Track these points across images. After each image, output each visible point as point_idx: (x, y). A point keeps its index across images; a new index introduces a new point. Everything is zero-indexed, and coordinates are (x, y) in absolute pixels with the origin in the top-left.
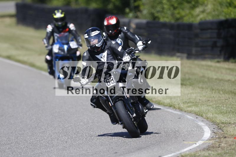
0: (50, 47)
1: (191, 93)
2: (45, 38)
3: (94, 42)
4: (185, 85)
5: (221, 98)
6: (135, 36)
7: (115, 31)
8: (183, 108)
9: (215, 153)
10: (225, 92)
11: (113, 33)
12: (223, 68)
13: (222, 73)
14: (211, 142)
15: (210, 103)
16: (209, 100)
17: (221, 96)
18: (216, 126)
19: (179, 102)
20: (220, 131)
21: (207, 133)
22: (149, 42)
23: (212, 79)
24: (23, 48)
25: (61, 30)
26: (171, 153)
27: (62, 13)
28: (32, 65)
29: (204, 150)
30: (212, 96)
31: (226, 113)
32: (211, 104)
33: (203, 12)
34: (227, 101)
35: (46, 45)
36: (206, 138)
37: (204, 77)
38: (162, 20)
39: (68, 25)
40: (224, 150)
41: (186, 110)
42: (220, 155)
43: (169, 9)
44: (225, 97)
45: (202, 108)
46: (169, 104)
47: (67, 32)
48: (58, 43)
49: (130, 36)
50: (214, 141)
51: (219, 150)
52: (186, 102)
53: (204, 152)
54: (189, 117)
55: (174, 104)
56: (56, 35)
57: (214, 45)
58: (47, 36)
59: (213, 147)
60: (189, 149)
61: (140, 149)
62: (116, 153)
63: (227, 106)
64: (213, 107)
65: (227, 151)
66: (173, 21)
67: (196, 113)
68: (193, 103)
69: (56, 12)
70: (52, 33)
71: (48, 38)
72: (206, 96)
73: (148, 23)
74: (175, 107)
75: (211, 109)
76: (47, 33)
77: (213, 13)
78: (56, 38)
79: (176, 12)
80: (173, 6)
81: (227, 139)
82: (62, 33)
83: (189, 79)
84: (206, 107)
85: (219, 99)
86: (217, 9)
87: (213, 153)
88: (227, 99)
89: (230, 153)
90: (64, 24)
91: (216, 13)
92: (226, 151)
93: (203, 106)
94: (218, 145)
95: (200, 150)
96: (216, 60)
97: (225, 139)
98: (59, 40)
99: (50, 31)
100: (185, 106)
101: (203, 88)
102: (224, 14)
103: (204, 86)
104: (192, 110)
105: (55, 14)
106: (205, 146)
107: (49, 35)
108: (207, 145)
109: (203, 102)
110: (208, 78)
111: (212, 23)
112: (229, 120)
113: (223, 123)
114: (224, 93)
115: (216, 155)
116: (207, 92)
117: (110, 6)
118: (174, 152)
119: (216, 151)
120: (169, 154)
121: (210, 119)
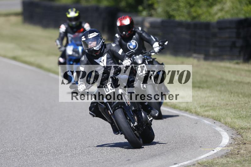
0: (63, 49)
1: (208, 97)
2: (58, 39)
3: (92, 44)
4: (202, 88)
5: (240, 102)
6: (150, 37)
7: (129, 32)
8: (200, 112)
9: (234, 160)
10: (244, 95)
11: (127, 34)
12: (243, 70)
13: (241, 75)
14: (230, 148)
15: (228, 107)
16: (228, 104)
17: (240, 100)
18: (234, 132)
19: (196, 106)
20: (239, 137)
21: (226, 139)
22: (166, 43)
23: (231, 81)
24: (30, 48)
25: (75, 30)
26: (187, 161)
27: (76, 12)
28: (40, 67)
29: (222, 157)
30: (231, 100)
31: (246, 118)
32: (230, 108)
33: (221, 10)
34: (246, 105)
35: (59, 46)
36: (225, 144)
37: (222, 79)
38: (178, 19)
39: (83, 25)
40: (243, 157)
41: (203, 114)
42: (239, 162)
43: (186, 7)
44: (244, 101)
45: (221, 112)
46: (185, 108)
47: (81, 32)
48: (72, 44)
49: (145, 37)
50: (233, 147)
51: (238, 157)
52: (203, 106)
53: (222, 160)
54: (206, 122)
55: (191, 108)
56: (70, 36)
57: (233, 45)
58: (60, 36)
59: (232, 154)
60: (206, 156)
61: (153, 156)
62: (129, 160)
63: (247, 110)
64: (232, 111)
65: (247, 159)
66: (189, 20)
67: (214, 117)
68: (211, 107)
69: (70, 10)
70: (66, 33)
71: (61, 39)
72: (225, 99)
73: (163, 22)
74: (191, 112)
75: (229, 113)
76: (60, 34)
77: (232, 11)
78: (70, 38)
79: (193, 10)
80: (189, 3)
81: (247, 145)
82: (77, 34)
83: (207, 81)
84: (225, 111)
85: (239, 103)
86: (237, 8)
87: (231, 160)
88: (247, 103)
89: (249, 160)
90: (78, 24)
91: (235, 11)
92: (245, 158)
93: (221, 110)
94: (237, 151)
95: (218, 157)
96: (235, 61)
97: (244, 146)
98: (73, 41)
99: (63, 32)
100: (202, 110)
101: (221, 91)
102: (243, 12)
103: (222, 89)
104: (209, 115)
105: (69, 13)
106: (223, 153)
107: (62, 35)
108: (225, 151)
109: (222, 106)
110: (227, 81)
111: (231, 22)
112: (248, 125)
113: (241, 128)
114: (243, 97)
115: (235, 162)
116: (225, 96)
117: (123, 4)
118: (191, 160)
119: (235, 158)
120: (185, 161)
121: (229, 124)
